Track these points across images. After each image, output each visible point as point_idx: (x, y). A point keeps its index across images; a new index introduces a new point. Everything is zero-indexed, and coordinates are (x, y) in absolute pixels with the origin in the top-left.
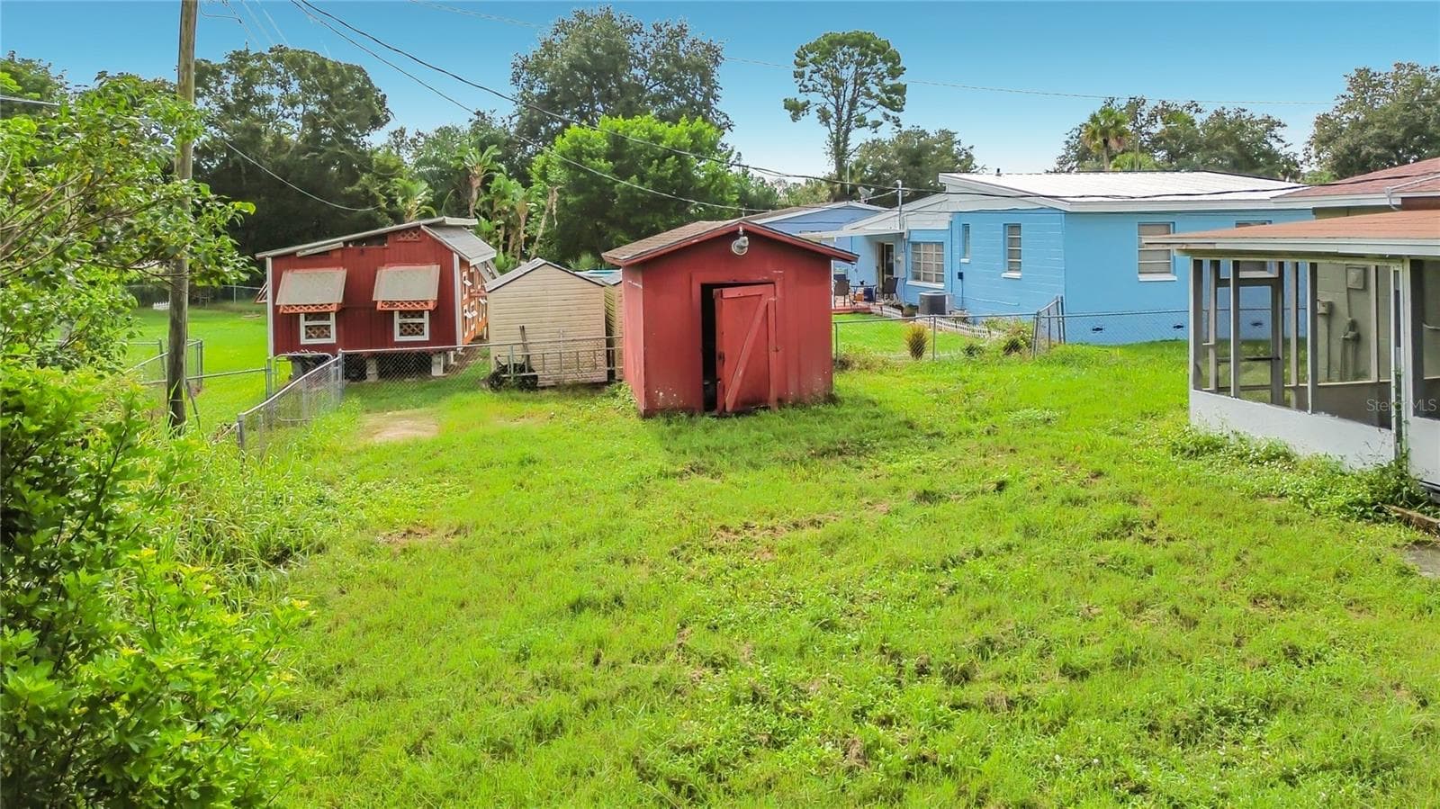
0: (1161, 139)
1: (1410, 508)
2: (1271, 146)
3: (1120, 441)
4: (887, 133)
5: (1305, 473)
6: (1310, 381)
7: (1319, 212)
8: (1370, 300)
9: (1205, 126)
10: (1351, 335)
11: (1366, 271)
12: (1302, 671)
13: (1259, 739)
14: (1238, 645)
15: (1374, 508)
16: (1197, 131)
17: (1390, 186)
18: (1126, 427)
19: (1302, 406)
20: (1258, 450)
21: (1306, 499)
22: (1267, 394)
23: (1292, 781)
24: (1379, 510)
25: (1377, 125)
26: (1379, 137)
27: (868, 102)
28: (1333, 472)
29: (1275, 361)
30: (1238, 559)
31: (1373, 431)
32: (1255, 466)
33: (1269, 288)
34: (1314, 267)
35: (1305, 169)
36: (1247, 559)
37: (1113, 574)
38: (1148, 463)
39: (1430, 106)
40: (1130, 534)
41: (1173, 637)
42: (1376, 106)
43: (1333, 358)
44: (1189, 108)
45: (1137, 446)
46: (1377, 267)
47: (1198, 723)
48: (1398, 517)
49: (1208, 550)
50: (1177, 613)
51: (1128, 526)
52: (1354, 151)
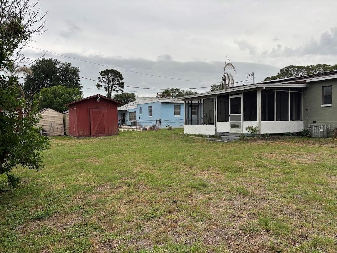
4: (120, 93)
10: (210, 119)
27: (115, 86)
31: (211, 125)
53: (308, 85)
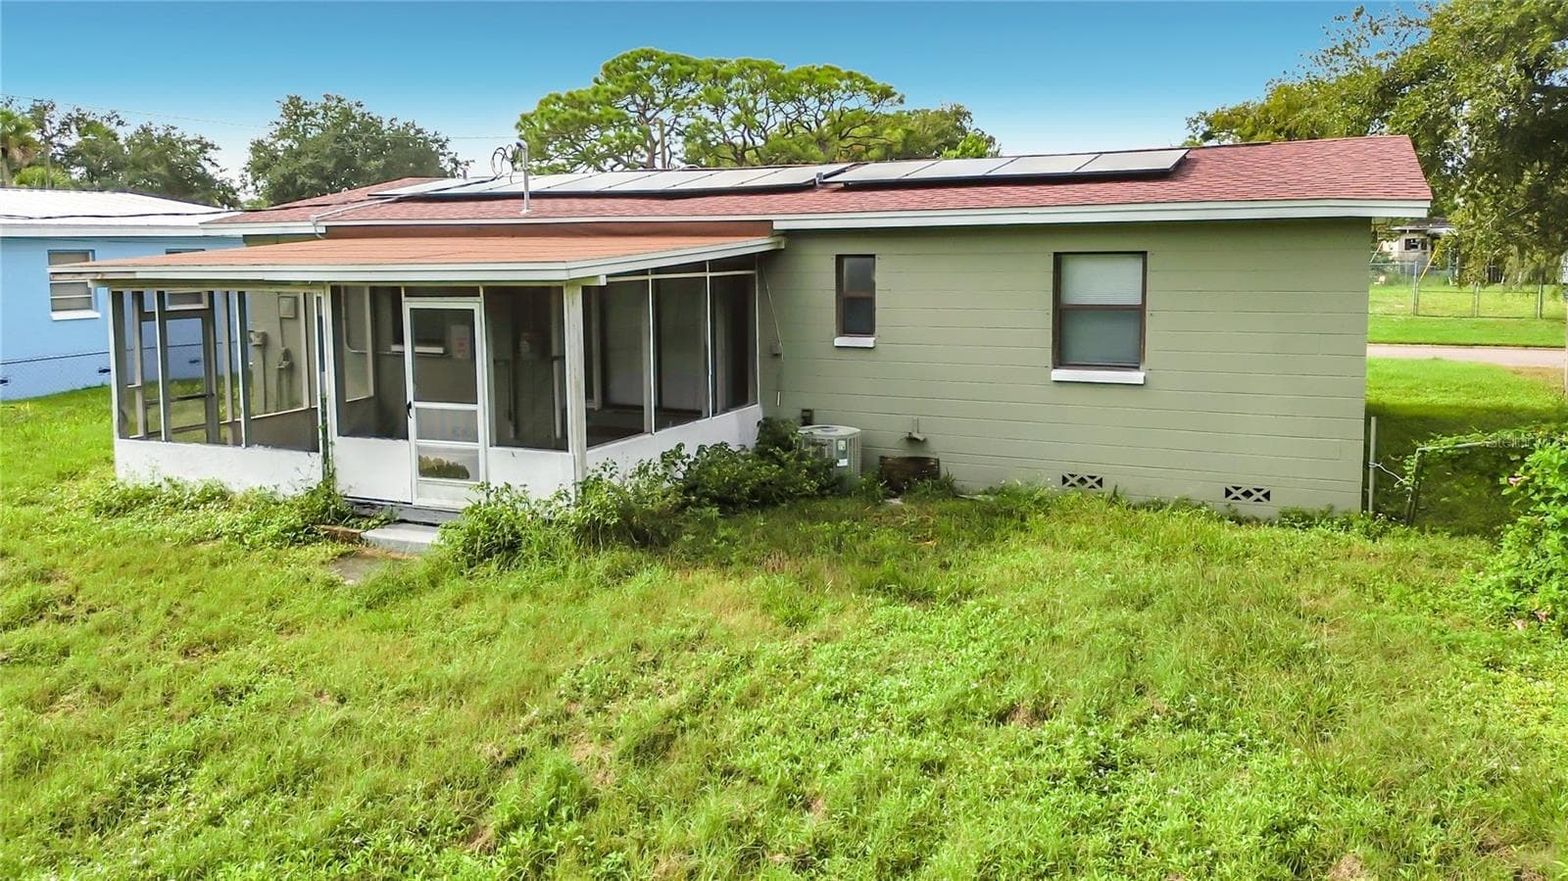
0: (77, 153)
1: (336, 524)
2: (204, 169)
3: (28, 511)
5: (241, 509)
6: (242, 415)
7: (248, 240)
8: (299, 329)
9: (130, 142)
10: (285, 364)
11: (296, 299)
12: (232, 709)
13: (186, 793)
14: (166, 704)
15: (305, 530)
16: (121, 147)
17: (315, 213)
18: (38, 493)
19: (237, 443)
20: (193, 494)
21: (241, 535)
22: (202, 433)
23: (218, 821)
24: (309, 532)
25: (311, 155)
26: (313, 168)
28: (267, 502)
29: (210, 399)
30: (169, 613)
31: (301, 456)
32: (190, 511)
33: (200, 319)
34: (241, 295)
35: (242, 197)
36: (178, 611)
37: (18, 668)
38: (65, 531)
39: (356, 140)
40: (41, 617)
41: (94, 717)
42: (308, 136)
43: (268, 389)
44: (109, 119)
45: (51, 514)
46: (305, 294)
47: (119, 802)
48: (325, 535)
49: (136, 612)
50: (98, 690)
51: (37, 609)
52: (290, 179)
53: (779, 243)
